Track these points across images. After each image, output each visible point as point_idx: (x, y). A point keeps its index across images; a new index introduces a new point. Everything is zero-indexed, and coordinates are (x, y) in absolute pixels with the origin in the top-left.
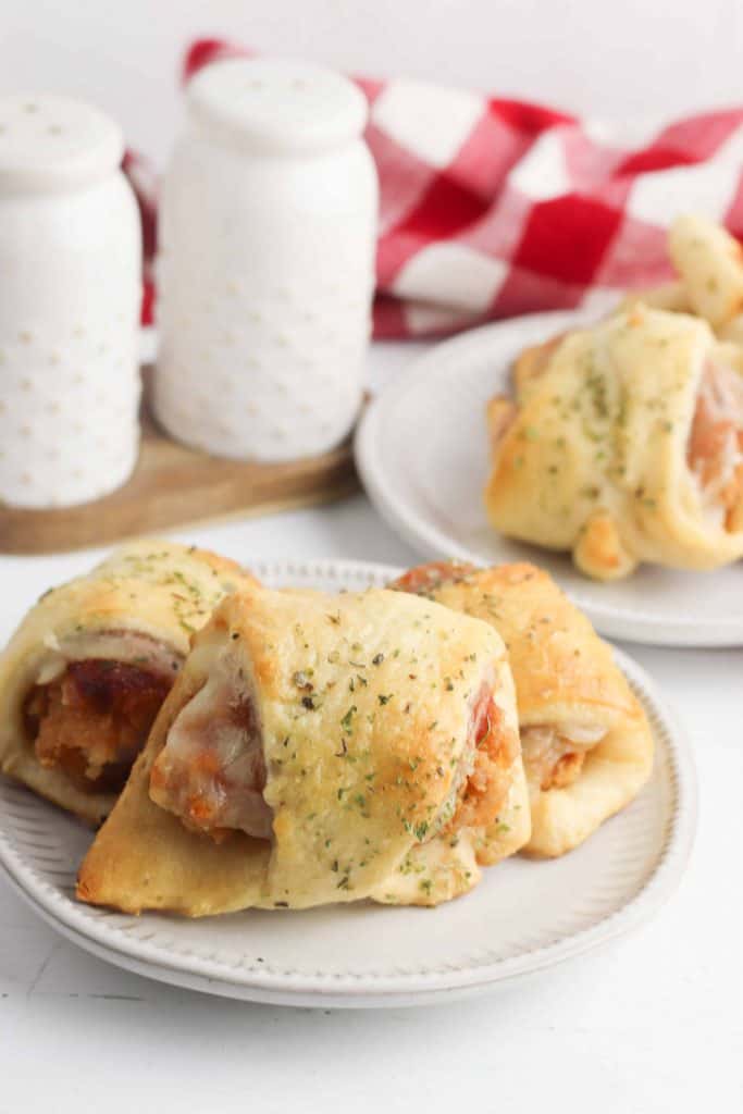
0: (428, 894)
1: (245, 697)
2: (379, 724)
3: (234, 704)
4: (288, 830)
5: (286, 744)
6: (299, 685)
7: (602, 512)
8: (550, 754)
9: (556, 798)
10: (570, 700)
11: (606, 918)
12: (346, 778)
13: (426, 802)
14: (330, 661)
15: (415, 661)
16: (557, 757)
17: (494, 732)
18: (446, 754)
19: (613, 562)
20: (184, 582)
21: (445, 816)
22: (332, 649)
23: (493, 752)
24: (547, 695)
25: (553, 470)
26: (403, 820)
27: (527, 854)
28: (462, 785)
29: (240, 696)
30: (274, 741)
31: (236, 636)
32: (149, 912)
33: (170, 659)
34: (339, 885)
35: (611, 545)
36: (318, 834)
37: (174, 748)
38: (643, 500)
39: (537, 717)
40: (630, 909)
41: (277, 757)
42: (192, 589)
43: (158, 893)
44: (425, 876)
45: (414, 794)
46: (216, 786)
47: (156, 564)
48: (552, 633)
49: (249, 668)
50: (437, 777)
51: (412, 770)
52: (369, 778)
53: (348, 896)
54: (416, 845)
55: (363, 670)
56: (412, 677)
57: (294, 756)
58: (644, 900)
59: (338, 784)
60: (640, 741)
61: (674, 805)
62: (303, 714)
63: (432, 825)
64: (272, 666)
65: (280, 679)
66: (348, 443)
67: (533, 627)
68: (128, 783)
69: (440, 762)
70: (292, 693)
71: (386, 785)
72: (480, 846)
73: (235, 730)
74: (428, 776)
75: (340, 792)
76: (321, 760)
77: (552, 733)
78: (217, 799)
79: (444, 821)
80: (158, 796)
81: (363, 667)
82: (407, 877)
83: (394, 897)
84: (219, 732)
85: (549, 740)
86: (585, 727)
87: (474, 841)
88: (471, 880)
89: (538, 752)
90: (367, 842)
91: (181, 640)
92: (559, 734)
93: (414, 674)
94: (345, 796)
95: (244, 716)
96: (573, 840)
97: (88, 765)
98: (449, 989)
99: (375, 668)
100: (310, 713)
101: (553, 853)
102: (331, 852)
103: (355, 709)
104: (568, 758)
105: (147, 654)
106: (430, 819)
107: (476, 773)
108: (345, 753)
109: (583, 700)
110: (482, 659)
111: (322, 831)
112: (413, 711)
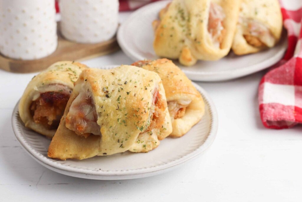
0: (145, 148)
1: (90, 96)
2: (127, 100)
3: (87, 99)
4: (105, 132)
5: (102, 108)
6: (105, 91)
7: (186, 46)
8: (176, 108)
9: (179, 121)
10: (180, 93)
11: (195, 150)
12: (119, 116)
13: (142, 121)
14: (113, 84)
15: (136, 82)
16: (178, 109)
17: (159, 101)
18: (147, 106)
19: (190, 60)
20: (71, 71)
21: (148, 125)
22: (113, 81)
23: (160, 106)
24: (174, 92)
25: (171, 36)
26: (136, 126)
27: (171, 137)
28: (152, 116)
29: (89, 96)
30: (99, 107)
31: (86, 80)
32: (69, 159)
33: (69, 90)
34: (120, 146)
35: (189, 55)
36: (113, 132)
37: (72, 112)
38: (197, 42)
39: (171, 98)
40: (201, 147)
41: (100, 111)
42: (74, 72)
43: (70, 153)
44: (144, 143)
45: (139, 118)
46: (84, 121)
47: (63, 67)
48: (174, 75)
49: (90, 88)
50: (144, 113)
51: (138, 112)
52: (126, 115)
53: (123, 150)
54: (140, 134)
55: (122, 86)
56: (135, 87)
57: (105, 111)
58: (205, 145)
59: (118, 117)
60: (200, 104)
61: (211, 120)
62: (106, 99)
63: (144, 127)
64: (96, 87)
65: (99, 90)
66: (115, 37)
67: (168, 74)
68: (60, 124)
69: (145, 109)
70: (102, 94)
71: (131, 116)
72: (159, 134)
73: (88, 106)
74: (142, 113)
75: (118, 119)
76: (112, 111)
77: (176, 103)
78: (84, 125)
79: (148, 126)
80: (68, 126)
81: (122, 85)
82: (139, 144)
83: (136, 150)
84: (84, 107)
85: (175, 105)
86: (185, 100)
87: (157, 133)
88: (157, 144)
89: (172, 108)
90: (127, 133)
91: (71, 85)
92: (178, 103)
93: (136, 86)
94: (120, 121)
95: (90, 102)
96: (184, 132)
97: (48, 121)
98: (153, 172)
99: (125, 85)
100: (108, 99)
101: (179, 136)
102: (117, 137)
103: (120, 96)
104: (181, 109)
105: (63, 89)
106: (144, 125)
107: (155, 112)
108: (118, 109)
109: (184, 93)
110: (154, 81)
111: (114, 131)
112: (136, 96)
